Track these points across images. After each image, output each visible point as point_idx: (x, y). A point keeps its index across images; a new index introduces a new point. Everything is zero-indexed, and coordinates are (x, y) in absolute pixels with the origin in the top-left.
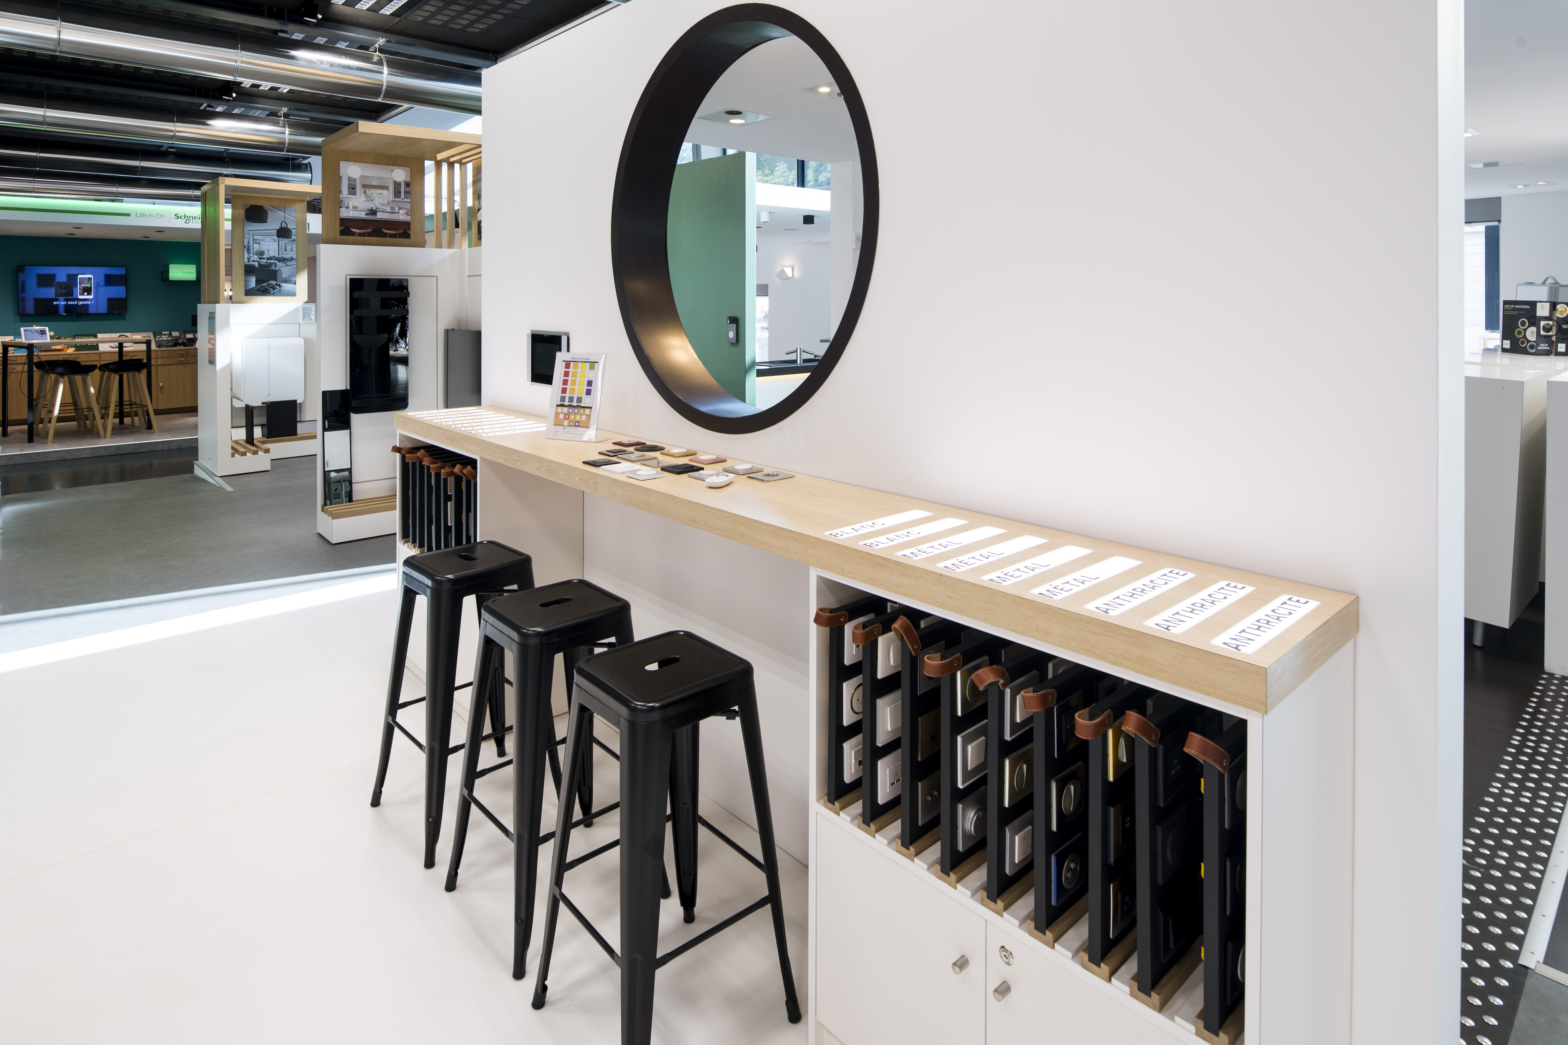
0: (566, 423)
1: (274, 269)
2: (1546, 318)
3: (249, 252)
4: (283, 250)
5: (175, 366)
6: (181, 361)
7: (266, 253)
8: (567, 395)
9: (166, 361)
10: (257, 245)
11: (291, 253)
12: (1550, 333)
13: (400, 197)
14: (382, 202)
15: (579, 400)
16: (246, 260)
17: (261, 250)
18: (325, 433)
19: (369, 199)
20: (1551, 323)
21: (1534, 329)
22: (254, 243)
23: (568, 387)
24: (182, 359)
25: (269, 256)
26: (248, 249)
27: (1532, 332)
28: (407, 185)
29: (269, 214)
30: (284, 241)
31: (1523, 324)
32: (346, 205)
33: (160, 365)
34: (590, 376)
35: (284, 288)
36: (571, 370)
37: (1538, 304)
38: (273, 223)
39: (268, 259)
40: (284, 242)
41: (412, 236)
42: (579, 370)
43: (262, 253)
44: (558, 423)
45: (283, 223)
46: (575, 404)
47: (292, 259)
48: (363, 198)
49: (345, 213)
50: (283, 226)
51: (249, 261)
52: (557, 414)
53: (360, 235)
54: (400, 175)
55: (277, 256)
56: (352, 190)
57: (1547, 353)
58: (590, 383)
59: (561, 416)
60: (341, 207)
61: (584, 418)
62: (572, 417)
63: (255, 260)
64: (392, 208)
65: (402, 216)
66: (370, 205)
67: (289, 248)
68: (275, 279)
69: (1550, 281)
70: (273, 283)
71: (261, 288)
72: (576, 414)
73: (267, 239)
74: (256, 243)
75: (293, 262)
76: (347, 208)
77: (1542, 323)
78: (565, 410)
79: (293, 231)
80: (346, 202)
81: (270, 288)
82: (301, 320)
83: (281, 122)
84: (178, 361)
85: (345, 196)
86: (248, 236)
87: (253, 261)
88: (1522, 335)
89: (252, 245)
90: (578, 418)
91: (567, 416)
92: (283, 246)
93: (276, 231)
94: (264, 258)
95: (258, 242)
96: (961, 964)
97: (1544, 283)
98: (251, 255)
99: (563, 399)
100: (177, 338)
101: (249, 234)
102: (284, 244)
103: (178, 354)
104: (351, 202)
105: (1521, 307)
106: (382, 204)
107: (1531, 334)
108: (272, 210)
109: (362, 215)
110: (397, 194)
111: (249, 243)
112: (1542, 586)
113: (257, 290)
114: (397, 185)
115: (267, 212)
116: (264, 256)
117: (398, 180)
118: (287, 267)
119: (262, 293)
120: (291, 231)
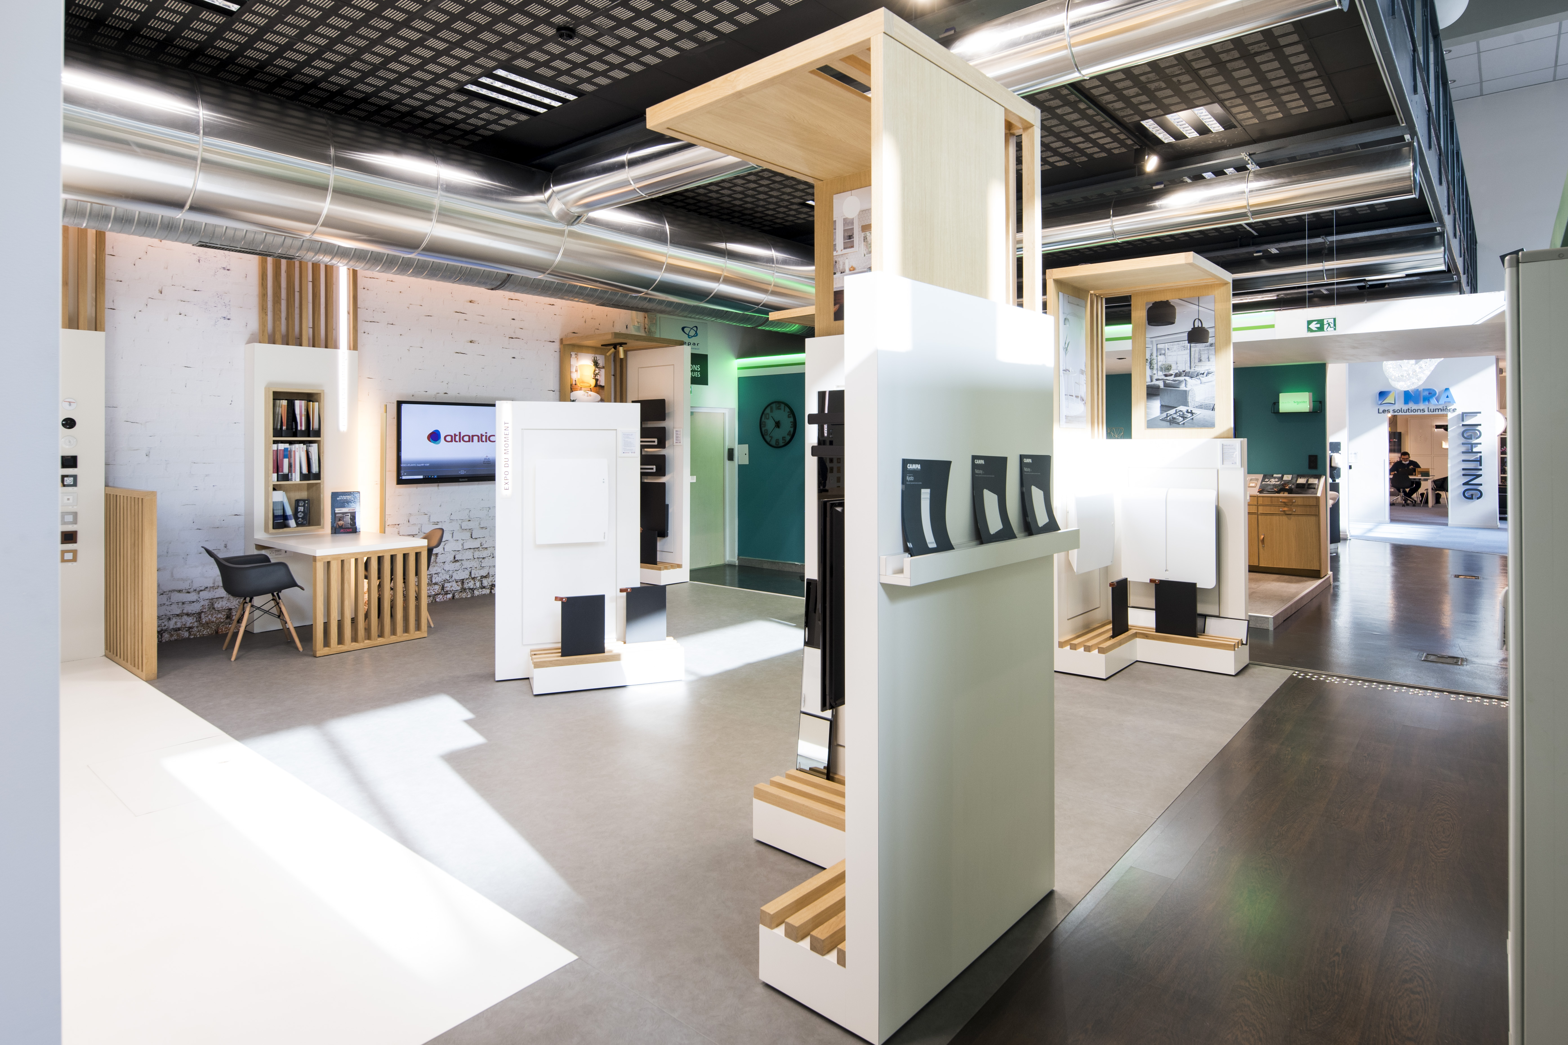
1: (1185, 389)
3: (1151, 368)
4: (1197, 361)
5: (1278, 517)
6: (1284, 511)
7: (1174, 367)
9: (1268, 510)
10: (1163, 357)
16: (1148, 379)
17: (1167, 363)
22: (1158, 354)
24: (1286, 509)
25: (1177, 371)
26: (1151, 363)
29: (1178, 311)
30: (1197, 347)
32: (841, 267)
33: (1263, 514)
35: (1198, 417)
38: (1183, 325)
39: (1176, 375)
40: (1197, 349)
43: (1169, 368)
45: (1197, 320)
50: (1196, 326)
51: (1152, 381)
55: (1188, 370)
60: (835, 274)
63: (1160, 378)
67: (1204, 357)
68: (1186, 404)
70: (1183, 409)
71: (1167, 417)
73: (1175, 346)
74: (1160, 355)
79: (1210, 330)
80: (841, 263)
81: (1179, 416)
82: (1219, 464)
84: (1281, 511)
85: (839, 253)
86: (1151, 346)
87: (1157, 380)
89: (1156, 358)
92: (1197, 355)
93: (1186, 334)
94: (1171, 375)
95: (1163, 352)
98: (1155, 372)
100: (1288, 482)
101: (1152, 341)
102: (1197, 352)
103: (1281, 502)
104: (847, 262)
108: (1181, 305)
111: (1151, 355)
113: (1162, 420)
115: (1175, 309)
116: (1171, 372)
118: (1202, 385)
119: (1169, 423)
120: (1207, 331)
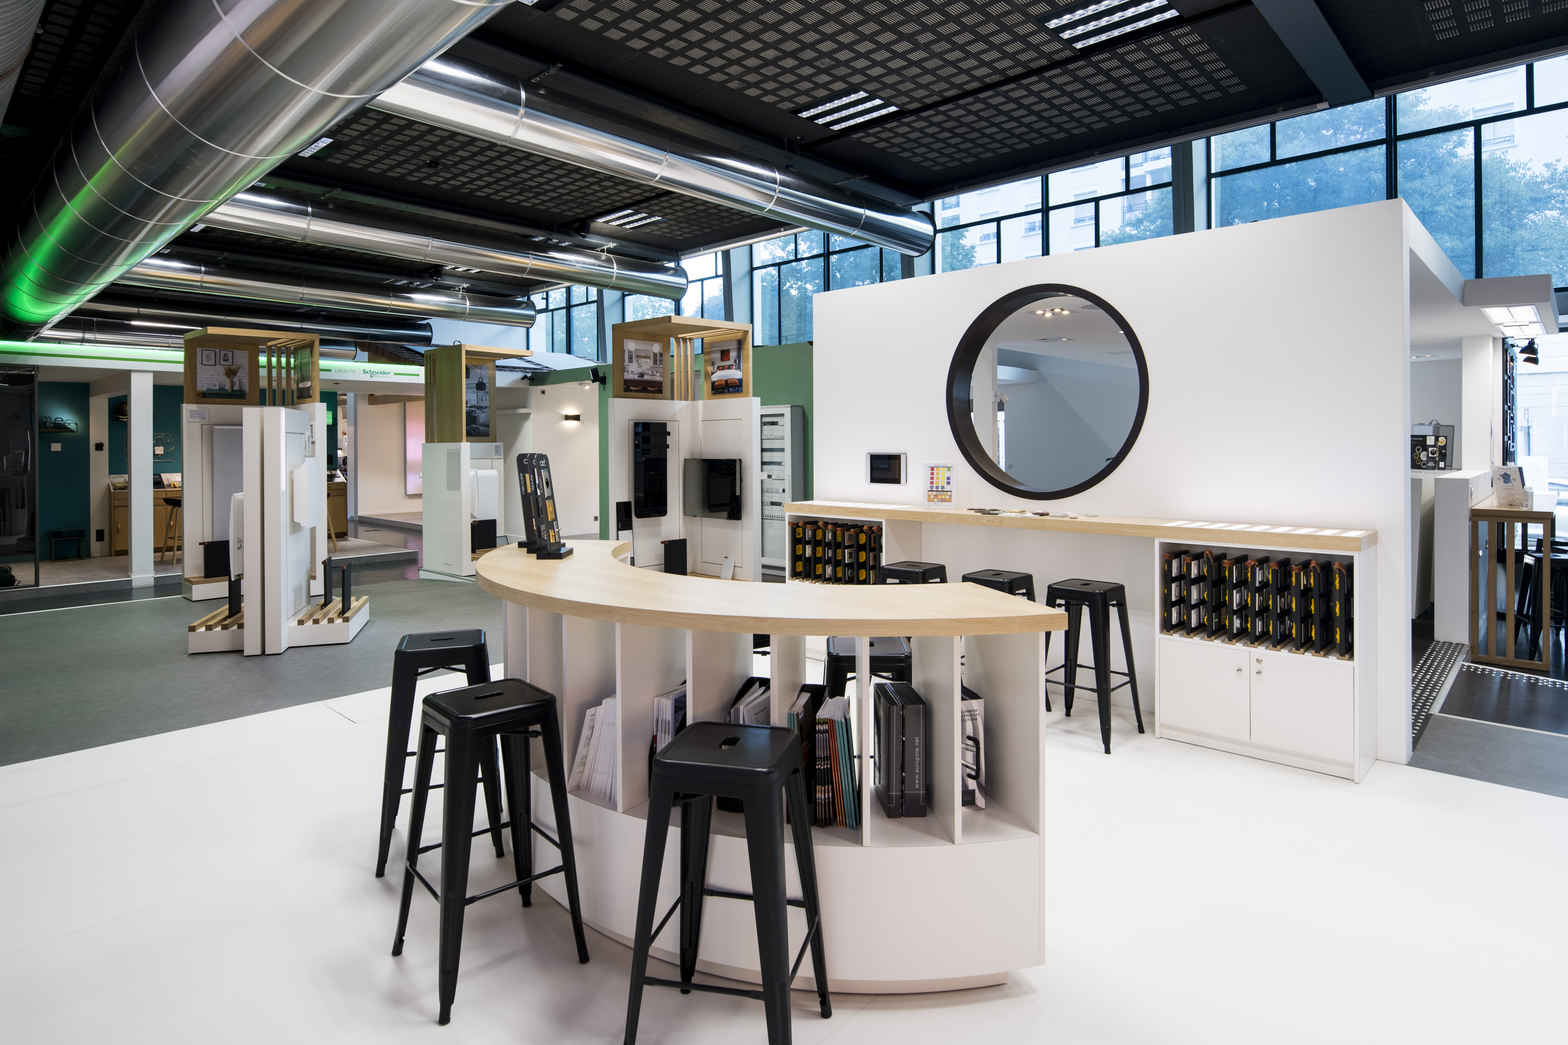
0: (936, 500)
1: (474, 415)
2: (1432, 446)
4: (480, 400)
7: (469, 402)
8: (934, 485)
11: (486, 402)
12: (1435, 456)
13: (657, 364)
14: (647, 368)
15: (943, 487)
18: (620, 532)
19: (640, 366)
20: (1435, 449)
21: (1425, 453)
23: (935, 481)
25: (471, 405)
27: (1424, 455)
28: (661, 355)
30: (481, 393)
31: (1419, 450)
32: (627, 370)
34: (948, 474)
35: (481, 431)
36: (935, 472)
37: (1428, 437)
38: (473, 379)
41: (663, 392)
42: (940, 472)
44: (930, 500)
45: (480, 378)
46: (940, 489)
47: (486, 407)
48: (636, 365)
49: (628, 376)
50: (480, 381)
52: (929, 496)
53: (635, 391)
54: (656, 348)
55: (476, 405)
56: (631, 359)
57: (1433, 468)
58: (948, 478)
59: (932, 497)
60: (624, 372)
61: (947, 497)
62: (940, 497)
64: (653, 372)
65: (658, 378)
66: (640, 370)
67: (484, 399)
68: (475, 423)
69: (1435, 422)
70: (474, 426)
72: (941, 495)
73: (470, 391)
75: (487, 410)
76: (628, 372)
77: (1430, 449)
78: (934, 493)
80: (627, 368)
81: (472, 430)
82: (494, 456)
83: (460, 295)
85: (626, 364)
88: (1418, 457)
90: (943, 497)
91: (936, 496)
92: (480, 397)
93: (475, 385)
96: (1239, 670)
97: (1430, 424)
99: (932, 487)
104: (630, 368)
105: (1417, 439)
106: (647, 369)
107: (1423, 456)
108: (473, 368)
109: (636, 377)
110: (655, 362)
112: (1433, 604)
114: (655, 355)
117: (656, 352)
120: (486, 385)
